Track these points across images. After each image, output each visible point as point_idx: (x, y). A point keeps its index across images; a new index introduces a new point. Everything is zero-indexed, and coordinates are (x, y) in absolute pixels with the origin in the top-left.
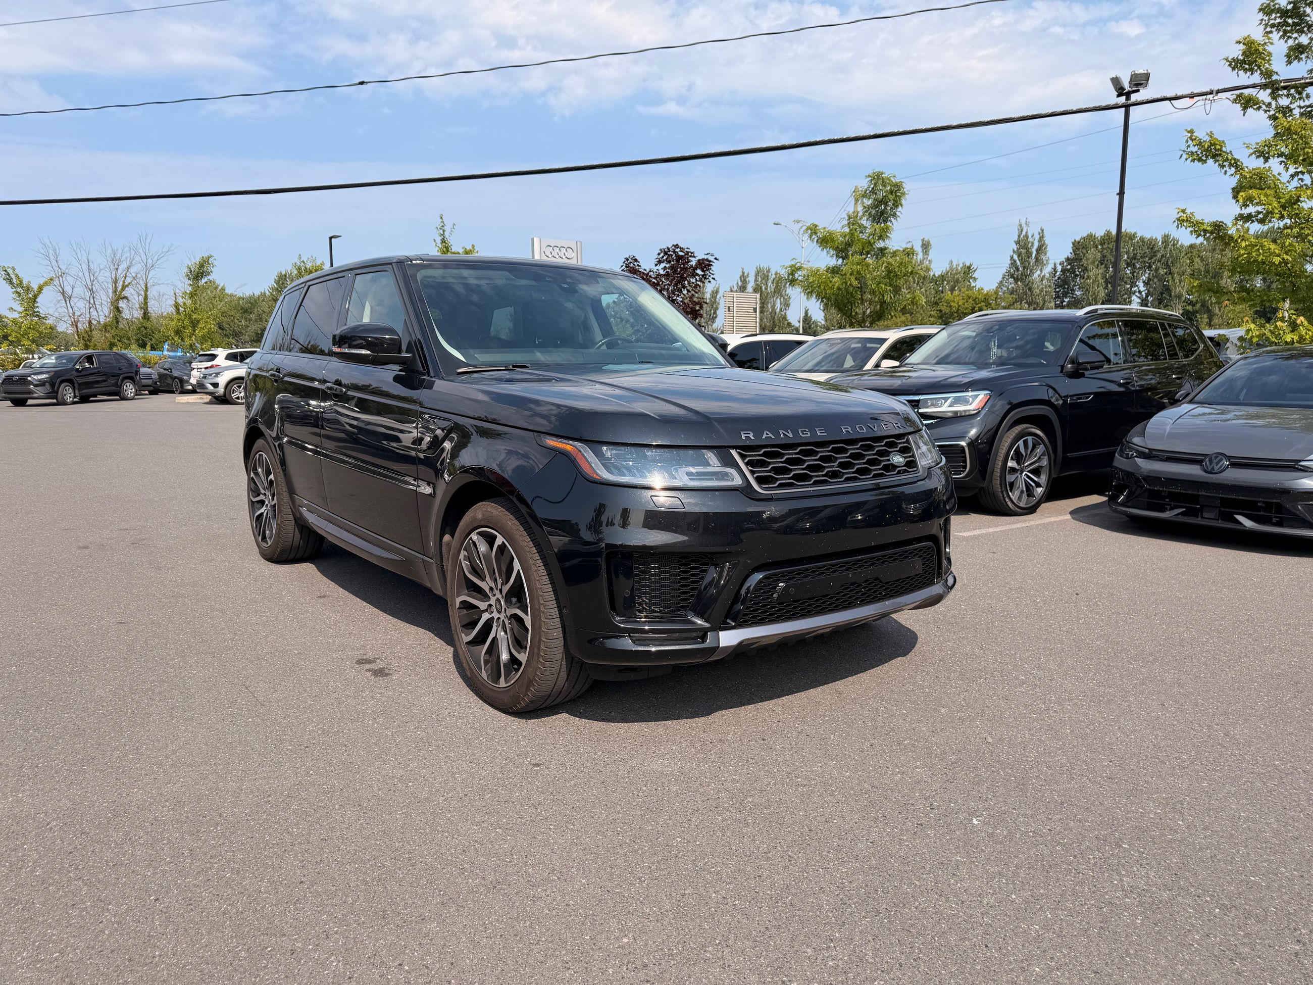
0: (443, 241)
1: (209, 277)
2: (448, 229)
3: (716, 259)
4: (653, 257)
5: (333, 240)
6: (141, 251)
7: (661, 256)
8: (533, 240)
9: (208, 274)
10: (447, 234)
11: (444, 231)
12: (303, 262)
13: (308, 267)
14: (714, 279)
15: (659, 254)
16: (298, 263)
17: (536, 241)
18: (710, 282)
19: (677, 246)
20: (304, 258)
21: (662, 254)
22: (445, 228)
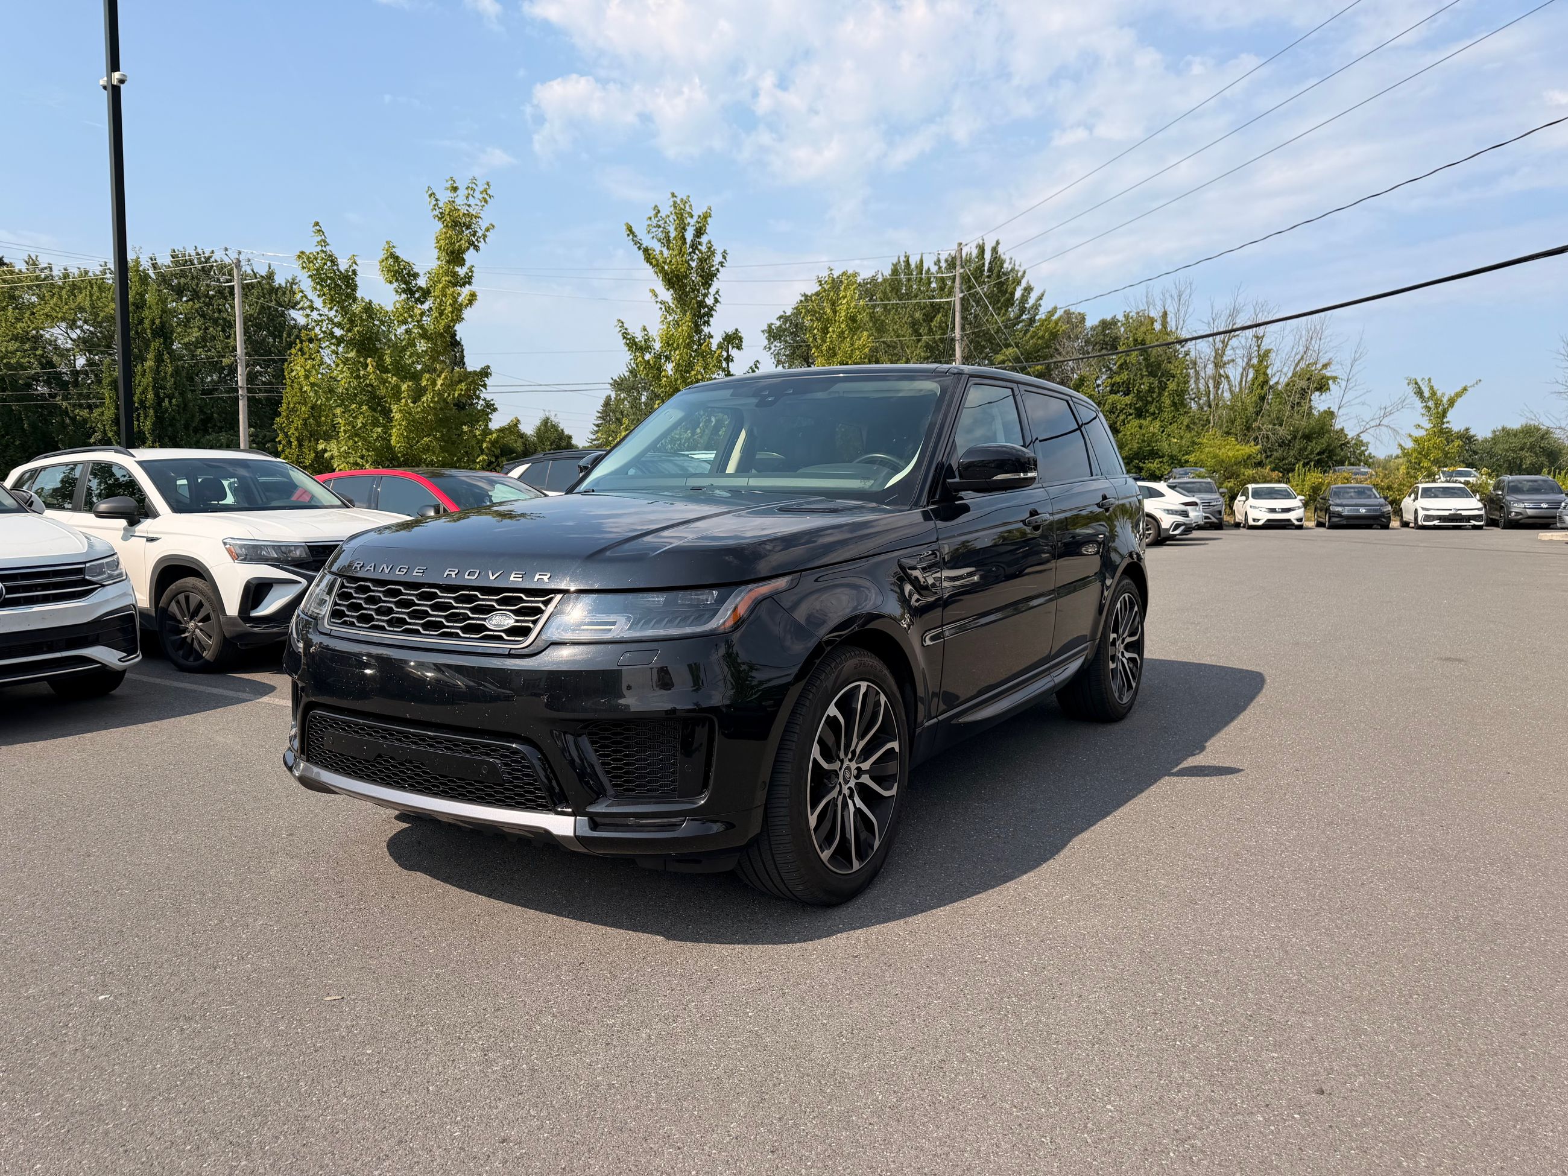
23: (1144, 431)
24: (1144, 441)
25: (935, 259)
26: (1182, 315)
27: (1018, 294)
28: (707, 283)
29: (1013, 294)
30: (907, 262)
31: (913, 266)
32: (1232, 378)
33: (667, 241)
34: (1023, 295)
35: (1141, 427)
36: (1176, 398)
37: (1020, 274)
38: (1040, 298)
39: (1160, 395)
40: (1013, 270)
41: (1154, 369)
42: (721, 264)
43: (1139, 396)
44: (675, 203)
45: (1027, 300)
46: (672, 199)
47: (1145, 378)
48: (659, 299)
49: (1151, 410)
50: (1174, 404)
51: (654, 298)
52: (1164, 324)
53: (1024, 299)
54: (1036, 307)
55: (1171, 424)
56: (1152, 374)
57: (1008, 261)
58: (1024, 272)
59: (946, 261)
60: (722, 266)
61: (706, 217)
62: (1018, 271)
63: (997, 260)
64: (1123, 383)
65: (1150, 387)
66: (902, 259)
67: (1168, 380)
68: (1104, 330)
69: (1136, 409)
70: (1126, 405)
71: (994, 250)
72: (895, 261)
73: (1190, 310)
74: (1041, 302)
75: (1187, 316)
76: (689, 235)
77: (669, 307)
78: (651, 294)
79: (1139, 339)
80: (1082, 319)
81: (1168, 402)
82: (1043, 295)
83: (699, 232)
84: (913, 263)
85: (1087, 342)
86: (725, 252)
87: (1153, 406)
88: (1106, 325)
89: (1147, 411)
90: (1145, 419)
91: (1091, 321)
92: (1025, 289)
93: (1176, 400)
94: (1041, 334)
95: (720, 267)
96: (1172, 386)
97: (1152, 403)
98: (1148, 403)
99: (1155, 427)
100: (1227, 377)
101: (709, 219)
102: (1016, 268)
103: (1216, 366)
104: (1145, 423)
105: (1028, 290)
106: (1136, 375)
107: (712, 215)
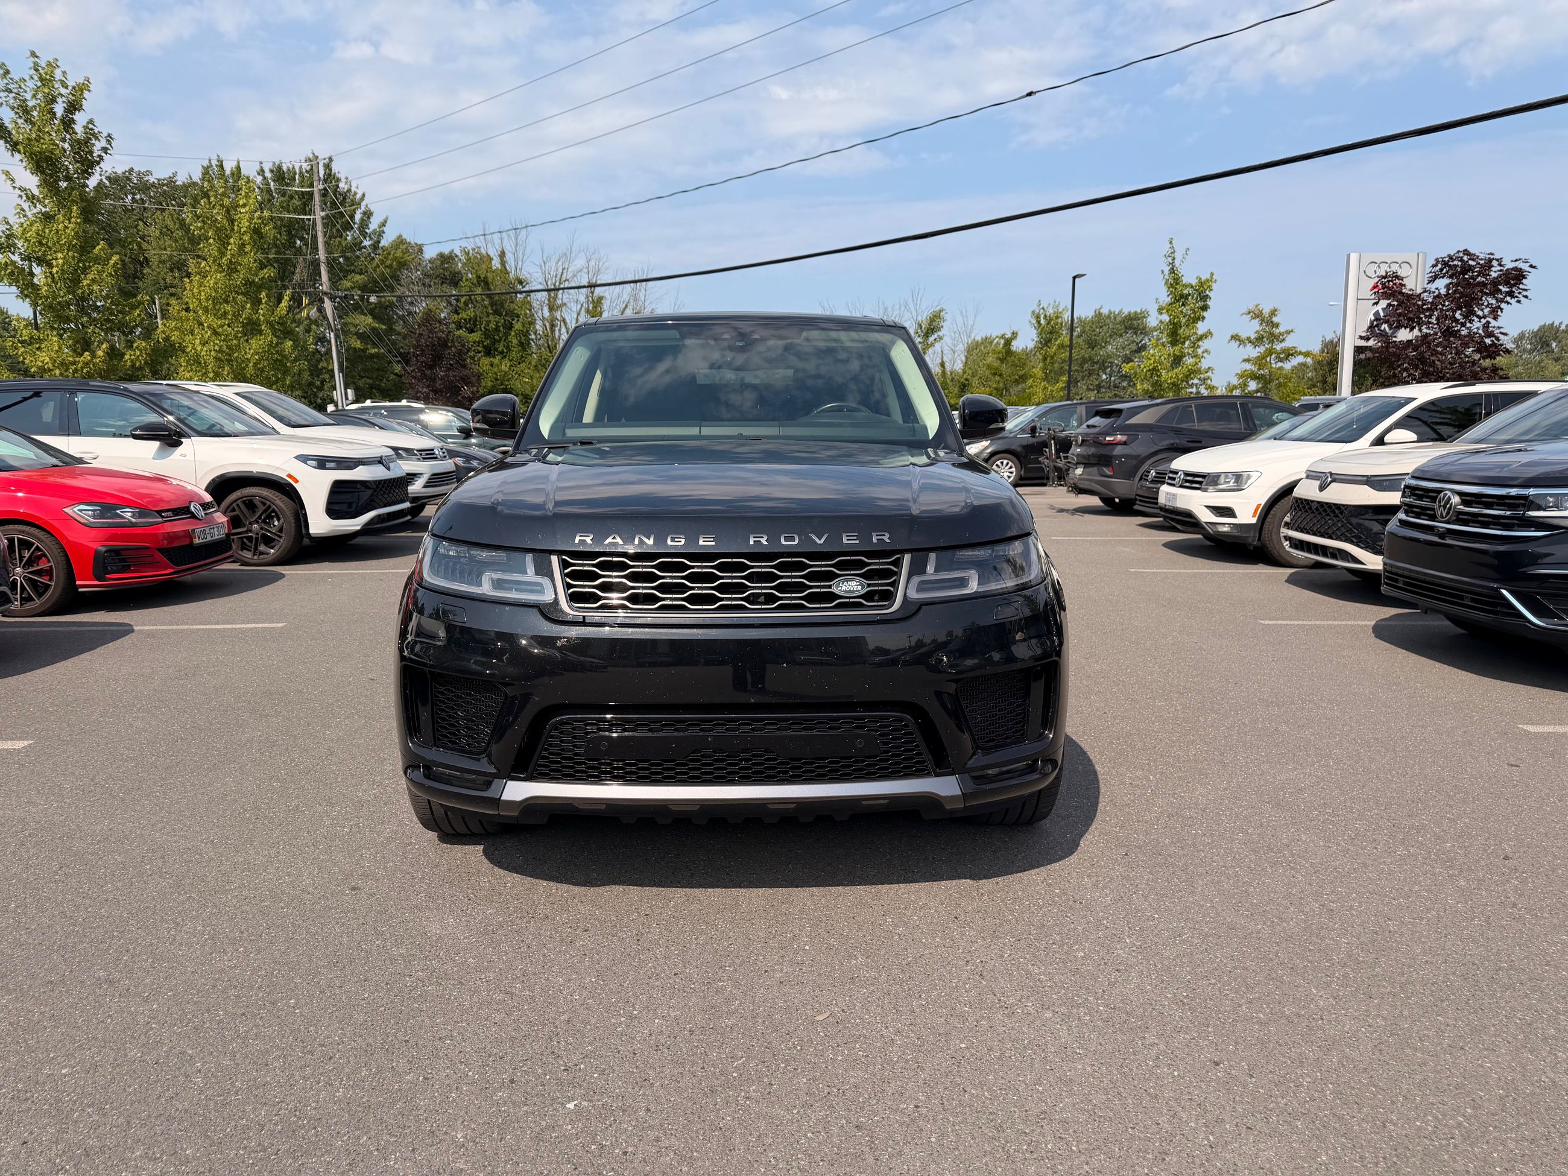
0: (1172, 271)
1: (939, 333)
2: (1178, 256)
3: (1531, 266)
4: (1427, 268)
5: (1077, 280)
6: (912, 307)
7: (1438, 268)
8: (1349, 256)
9: (939, 330)
10: (1177, 263)
11: (1174, 259)
12: (1043, 308)
13: (1048, 314)
14: (1526, 297)
15: (1434, 266)
16: (1037, 311)
17: (1354, 257)
18: (1519, 302)
19: (1466, 252)
20: (1044, 304)
21: (1440, 266)
22: (1176, 255)
23: (496, 370)
24: (497, 380)
25: (258, 168)
26: (520, 255)
27: (358, 217)
28: (86, 171)
29: (352, 217)
30: (221, 166)
31: (228, 172)
32: (568, 321)
33: (24, 110)
34: (362, 220)
35: (492, 365)
36: (523, 338)
37: (358, 196)
38: (384, 224)
39: (507, 335)
40: (349, 191)
41: (497, 308)
42: (105, 150)
43: (487, 334)
44: (36, 64)
45: (367, 225)
46: (32, 59)
47: (491, 316)
48: (17, 185)
49: (500, 349)
50: (521, 344)
51: (9, 182)
52: (503, 263)
53: (364, 224)
54: (380, 234)
55: (519, 363)
56: (497, 312)
57: (343, 180)
58: (364, 195)
59: (272, 171)
60: (106, 153)
61: (81, 89)
62: (356, 193)
63: (330, 176)
64: (470, 320)
65: (496, 325)
66: (214, 163)
67: (513, 320)
68: (442, 263)
69: (484, 347)
70: (474, 342)
71: (328, 167)
72: (206, 163)
73: (528, 252)
74: (385, 229)
75: (525, 257)
76: (59, 109)
77: (33, 196)
78: (4, 177)
79: (482, 276)
80: (420, 249)
81: (515, 341)
82: (386, 222)
83: (74, 107)
84: (229, 167)
85: (425, 275)
86: (109, 135)
87: (501, 345)
88: (445, 259)
89: (496, 350)
90: (494, 357)
91: (430, 253)
92: (365, 213)
93: (523, 341)
94: (388, 262)
95: (103, 154)
96: (518, 326)
97: (499, 341)
98: (495, 342)
99: (505, 366)
100: (564, 321)
101: (86, 94)
102: (353, 189)
103: (552, 309)
104: (496, 361)
105: (368, 214)
106: (482, 313)
107: (92, 87)
